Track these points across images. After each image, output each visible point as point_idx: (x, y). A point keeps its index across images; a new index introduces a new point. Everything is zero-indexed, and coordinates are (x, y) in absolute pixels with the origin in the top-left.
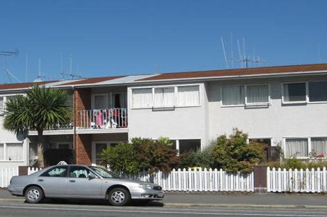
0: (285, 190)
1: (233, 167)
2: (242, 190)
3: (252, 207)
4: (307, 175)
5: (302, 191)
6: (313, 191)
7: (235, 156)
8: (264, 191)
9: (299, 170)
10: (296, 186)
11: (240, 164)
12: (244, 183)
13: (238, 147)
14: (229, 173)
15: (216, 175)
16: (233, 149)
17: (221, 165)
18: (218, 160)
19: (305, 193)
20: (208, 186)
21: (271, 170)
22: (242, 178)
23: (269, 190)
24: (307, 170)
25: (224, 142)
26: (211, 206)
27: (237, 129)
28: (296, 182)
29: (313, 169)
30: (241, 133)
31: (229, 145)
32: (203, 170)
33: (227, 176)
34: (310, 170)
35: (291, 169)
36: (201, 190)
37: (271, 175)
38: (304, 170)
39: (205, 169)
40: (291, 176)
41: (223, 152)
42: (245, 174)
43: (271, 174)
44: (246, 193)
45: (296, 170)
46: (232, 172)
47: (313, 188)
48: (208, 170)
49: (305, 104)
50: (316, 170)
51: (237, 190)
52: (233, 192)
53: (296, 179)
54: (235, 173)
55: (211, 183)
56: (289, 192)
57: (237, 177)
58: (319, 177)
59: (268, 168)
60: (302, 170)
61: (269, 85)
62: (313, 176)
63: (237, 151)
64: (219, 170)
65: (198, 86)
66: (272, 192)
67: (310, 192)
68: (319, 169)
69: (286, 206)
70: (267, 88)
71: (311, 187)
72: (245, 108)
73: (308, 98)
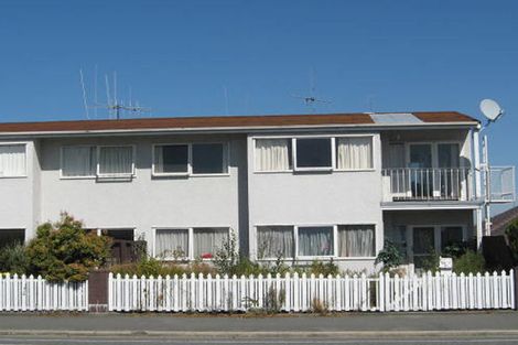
0: (135, 308)
1: (57, 273)
2: (72, 308)
3: (68, 334)
4: (168, 285)
5: (160, 309)
6: (176, 310)
7: (60, 256)
8: (103, 310)
9: (156, 277)
10: (152, 302)
11: (69, 268)
12: (74, 298)
13: (66, 241)
14: (51, 282)
15: (32, 286)
16: (58, 246)
17: (40, 269)
18: (36, 262)
19: (164, 312)
20: (20, 303)
21: (115, 277)
22: (71, 289)
23: (111, 309)
24: (168, 277)
25: (48, 234)
26: (6, 334)
27: (66, 214)
28: (152, 294)
29: (176, 276)
30: (71, 219)
31: (54, 238)
32: (12, 278)
33: (48, 287)
34: (172, 277)
35: (143, 277)
36: (8, 309)
37: (115, 285)
38: (164, 277)
39: (16, 275)
40: (143, 287)
41: (43, 248)
42: (76, 284)
43: (115, 283)
44: (76, 313)
45: (151, 277)
46: (55, 280)
47: (176, 305)
48: (20, 278)
49: (187, 177)
50: (180, 277)
51: (64, 308)
52: (58, 312)
53: (152, 291)
54: (60, 282)
55: (24, 297)
56: (140, 312)
57: (64, 288)
58: (184, 288)
59: (111, 275)
60: (160, 277)
61: (134, 146)
62: (176, 287)
63: (63, 248)
64: (36, 277)
65: (24, 145)
66: (115, 311)
67: (172, 312)
68: (184, 276)
69: (119, 332)
70: (132, 152)
71: (174, 304)
72: (97, 182)
73: (190, 168)
